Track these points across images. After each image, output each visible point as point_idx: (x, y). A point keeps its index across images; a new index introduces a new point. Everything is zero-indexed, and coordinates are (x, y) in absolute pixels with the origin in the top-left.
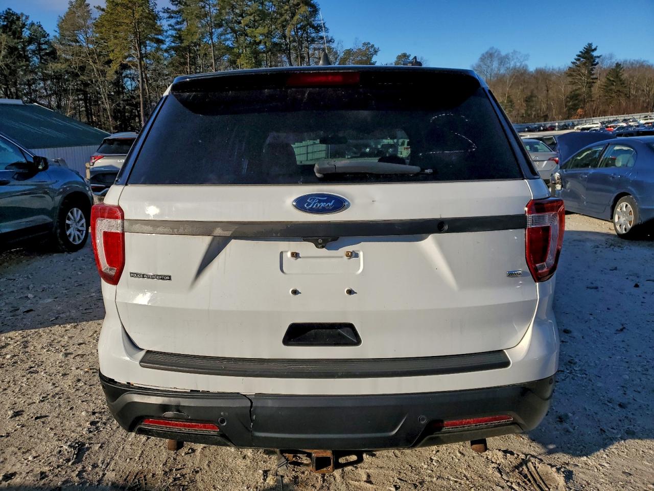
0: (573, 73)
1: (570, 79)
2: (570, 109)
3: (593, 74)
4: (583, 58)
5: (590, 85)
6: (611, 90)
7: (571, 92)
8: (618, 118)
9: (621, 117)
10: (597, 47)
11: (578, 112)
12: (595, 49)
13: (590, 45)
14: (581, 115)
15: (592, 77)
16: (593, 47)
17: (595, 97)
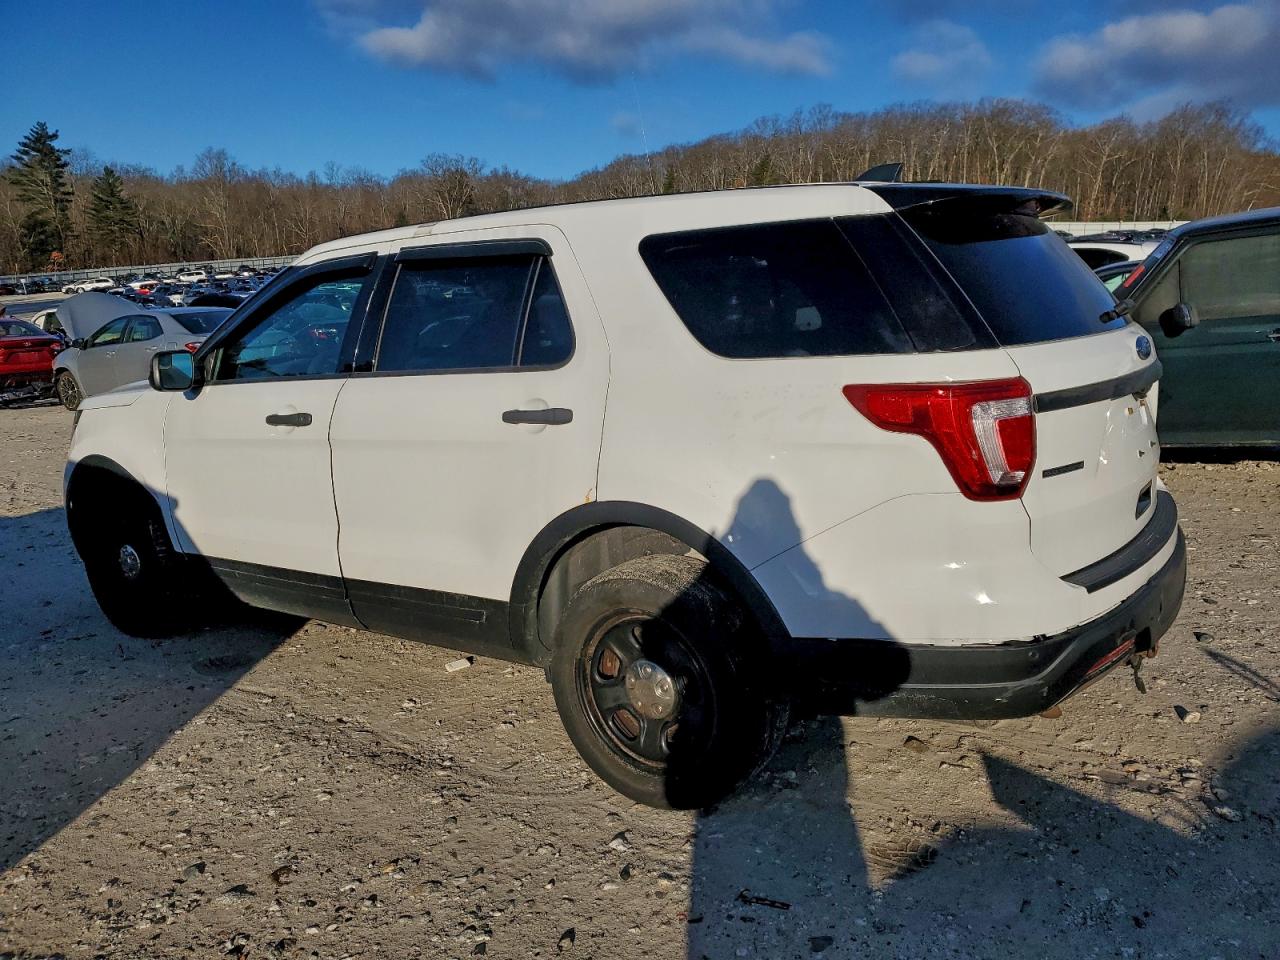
0: (21, 178)
1: (17, 191)
2: (32, 251)
3: (63, 185)
4: (33, 149)
5: (62, 203)
6: (107, 218)
7: (28, 217)
8: (136, 271)
9: (140, 271)
10: (57, 131)
11: (52, 257)
12: (55, 136)
13: (42, 126)
14: (60, 265)
15: (62, 189)
16: (51, 132)
17: (77, 229)
